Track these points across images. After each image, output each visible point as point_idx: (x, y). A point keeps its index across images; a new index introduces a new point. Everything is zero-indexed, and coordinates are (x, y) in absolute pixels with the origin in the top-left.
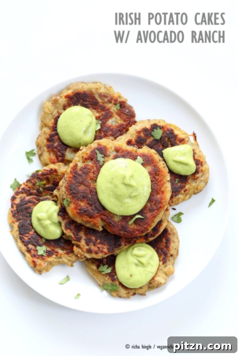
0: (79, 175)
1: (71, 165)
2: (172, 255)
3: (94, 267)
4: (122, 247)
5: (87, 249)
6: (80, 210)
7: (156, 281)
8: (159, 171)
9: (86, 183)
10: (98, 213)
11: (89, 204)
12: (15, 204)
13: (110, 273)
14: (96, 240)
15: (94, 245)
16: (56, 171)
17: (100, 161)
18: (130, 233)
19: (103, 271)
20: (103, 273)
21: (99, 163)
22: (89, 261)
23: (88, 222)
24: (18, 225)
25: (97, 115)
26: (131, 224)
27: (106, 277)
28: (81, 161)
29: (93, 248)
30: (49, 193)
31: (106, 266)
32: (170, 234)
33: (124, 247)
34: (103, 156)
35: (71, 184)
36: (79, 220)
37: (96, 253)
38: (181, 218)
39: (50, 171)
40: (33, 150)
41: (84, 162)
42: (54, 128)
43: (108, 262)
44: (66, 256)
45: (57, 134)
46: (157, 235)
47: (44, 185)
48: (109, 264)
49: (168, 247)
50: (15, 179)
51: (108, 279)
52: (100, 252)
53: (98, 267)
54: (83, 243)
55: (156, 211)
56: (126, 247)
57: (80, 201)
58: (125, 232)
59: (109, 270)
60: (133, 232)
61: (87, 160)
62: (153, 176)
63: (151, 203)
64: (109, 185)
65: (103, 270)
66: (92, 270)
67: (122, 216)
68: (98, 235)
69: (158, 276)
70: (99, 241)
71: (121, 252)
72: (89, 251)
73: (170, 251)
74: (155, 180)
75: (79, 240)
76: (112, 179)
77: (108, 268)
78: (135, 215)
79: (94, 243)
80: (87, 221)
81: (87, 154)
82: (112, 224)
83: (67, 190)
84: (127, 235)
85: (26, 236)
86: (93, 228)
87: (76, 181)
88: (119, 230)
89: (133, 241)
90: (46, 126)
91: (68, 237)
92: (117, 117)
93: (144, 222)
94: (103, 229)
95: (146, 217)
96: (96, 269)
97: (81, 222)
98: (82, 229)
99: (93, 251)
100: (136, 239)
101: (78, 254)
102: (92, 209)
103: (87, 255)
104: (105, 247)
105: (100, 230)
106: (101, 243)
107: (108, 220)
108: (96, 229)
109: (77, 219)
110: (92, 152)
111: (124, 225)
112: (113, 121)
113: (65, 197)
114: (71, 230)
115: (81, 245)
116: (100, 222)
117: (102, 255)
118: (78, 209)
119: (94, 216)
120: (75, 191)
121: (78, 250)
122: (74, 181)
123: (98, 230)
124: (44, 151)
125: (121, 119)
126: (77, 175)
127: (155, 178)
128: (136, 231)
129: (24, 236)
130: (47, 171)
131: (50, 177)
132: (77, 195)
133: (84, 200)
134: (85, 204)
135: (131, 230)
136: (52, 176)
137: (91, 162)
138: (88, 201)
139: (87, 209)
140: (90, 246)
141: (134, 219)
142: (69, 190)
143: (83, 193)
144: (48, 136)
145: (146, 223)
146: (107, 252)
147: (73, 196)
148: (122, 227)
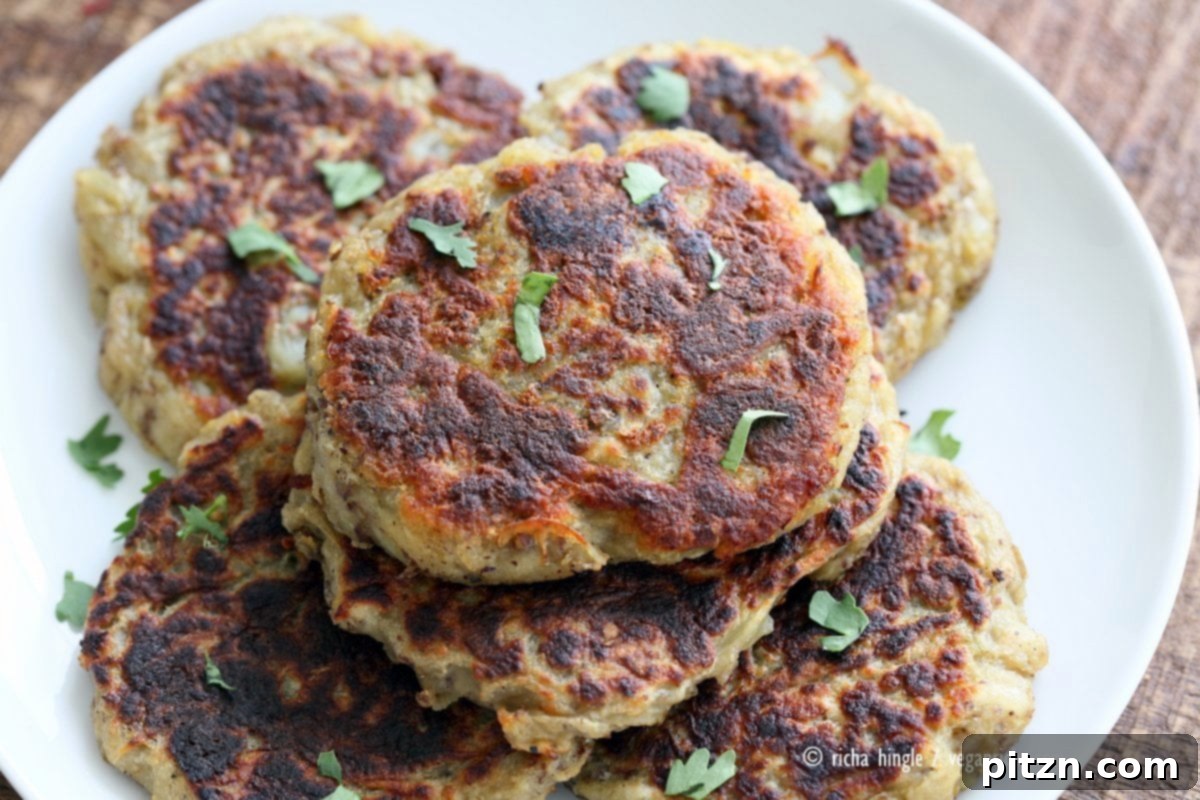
0: (377, 351)
2: (997, 577)
3: (644, 792)
5: (570, 690)
6: (453, 497)
8: (753, 199)
9: (431, 371)
10: (553, 478)
11: (484, 456)
12: (110, 662)
13: (738, 776)
14: (598, 631)
15: (598, 656)
16: (249, 426)
17: (451, 252)
18: (754, 513)
19: (697, 788)
20: (699, 796)
21: (455, 263)
22: (601, 781)
23: (518, 543)
24: (168, 749)
26: (740, 468)
28: (360, 297)
29: (595, 673)
31: (701, 755)
32: (938, 496)
33: (750, 618)
34: (457, 228)
35: (355, 402)
37: (625, 691)
38: (948, 435)
39: (222, 443)
40: (104, 422)
41: (372, 295)
43: (702, 735)
44: (476, 789)
46: (884, 504)
48: (708, 740)
49: (962, 546)
50: (69, 577)
52: (642, 683)
53: (660, 779)
54: (533, 665)
55: (832, 365)
58: (730, 514)
59: (726, 768)
60: (765, 504)
61: (386, 279)
62: (738, 226)
63: (792, 341)
65: (693, 783)
68: (595, 608)
70: (611, 630)
72: (587, 697)
73: (981, 560)
74: (755, 238)
75: (507, 662)
77: (711, 763)
79: (592, 644)
80: (512, 544)
81: (373, 253)
82: (646, 502)
83: (352, 435)
84: (744, 528)
85: (230, 781)
86: (559, 571)
87: (375, 379)
88: (694, 516)
89: (779, 574)
90: (119, 278)
91: (443, 684)
92: (444, 123)
93: (797, 436)
94: (607, 557)
95: (793, 406)
96: (654, 795)
97: (487, 558)
98: (503, 610)
99: (607, 689)
100: (789, 559)
101: (535, 741)
102: (515, 473)
103: (582, 722)
104: (660, 647)
105: (597, 567)
106: (626, 634)
107: (614, 493)
108: (572, 566)
109: (462, 547)
110: (392, 239)
111: (705, 486)
112: (434, 147)
113: (352, 477)
114: (447, 637)
115: (531, 688)
116: (581, 520)
117: (657, 694)
118: (439, 498)
119: (538, 497)
120: (393, 421)
121: (527, 725)
122: (368, 384)
123: (587, 566)
124: (155, 389)
125: (467, 123)
126: (366, 353)
127: (751, 230)
128: (776, 491)
129: (222, 783)
130: (209, 447)
131: (233, 468)
132: (407, 438)
133: (453, 450)
134: (465, 463)
135: (751, 496)
136: (242, 461)
137: (410, 281)
138: (479, 441)
139: (489, 481)
140: (581, 671)
141: (743, 431)
142: (359, 434)
143: (434, 417)
144: (149, 316)
145: (812, 437)
146: (676, 667)
147: (389, 451)
148: (703, 497)
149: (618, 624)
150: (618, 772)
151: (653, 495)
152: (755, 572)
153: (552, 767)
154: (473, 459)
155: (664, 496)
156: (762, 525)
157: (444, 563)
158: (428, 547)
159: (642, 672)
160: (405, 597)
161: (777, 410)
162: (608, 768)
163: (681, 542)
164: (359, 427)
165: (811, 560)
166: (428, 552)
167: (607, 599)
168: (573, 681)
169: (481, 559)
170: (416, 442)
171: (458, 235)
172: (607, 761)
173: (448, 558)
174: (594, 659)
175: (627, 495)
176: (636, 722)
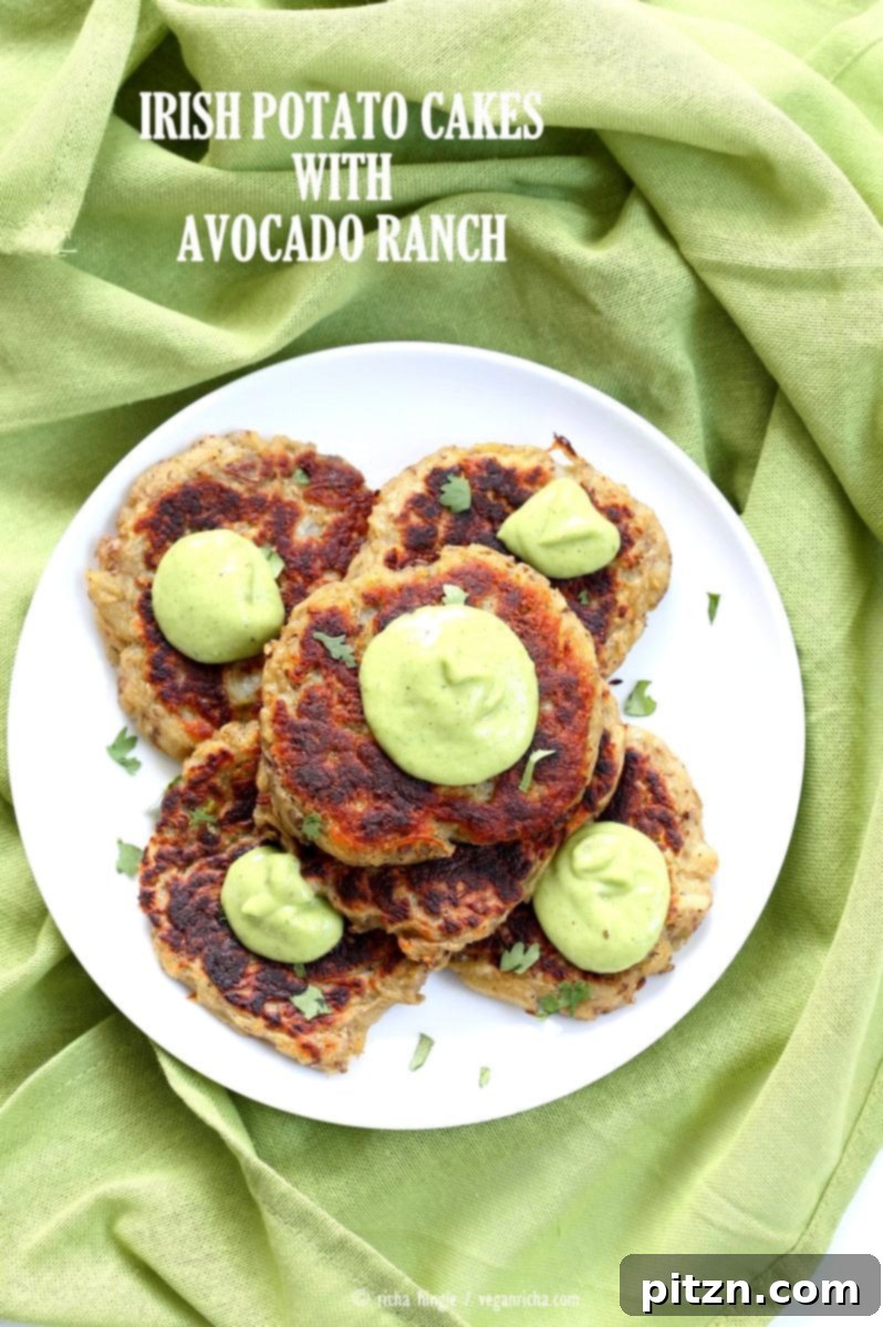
0: (305, 730)
1: (266, 713)
2: (686, 816)
3: (487, 969)
4: (534, 869)
5: (440, 928)
6: (363, 827)
7: (684, 911)
8: (524, 598)
9: (340, 742)
10: (418, 808)
11: (377, 797)
12: (159, 912)
13: (541, 959)
14: (452, 887)
15: (455, 904)
16: (225, 755)
17: (341, 658)
18: (540, 815)
19: (518, 967)
20: (520, 972)
21: (344, 664)
23: (403, 850)
24: (203, 969)
25: (254, 532)
26: (530, 789)
27: (534, 976)
28: (289, 688)
29: (455, 915)
30: (239, 830)
31: (519, 947)
32: (647, 759)
33: (541, 865)
34: (342, 638)
35: (296, 768)
36: (374, 858)
37: (472, 924)
38: (649, 697)
39: (208, 765)
41: (296, 686)
42: (155, 635)
43: (518, 933)
44: (389, 979)
45: (171, 649)
46: (615, 781)
47: (214, 812)
48: (522, 936)
49: (664, 798)
50: (120, 842)
51: (544, 980)
52: (482, 917)
53: (496, 961)
54: (418, 915)
55: (580, 712)
56: (547, 863)
57: (349, 802)
58: (525, 819)
59: (534, 954)
60: (546, 809)
61: (302, 675)
62: (515, 620)
63: (553, 697)
64: (409, 712)
65: (516, 964)
66: (484, 979)
67: (490, 781)
68: (450, 873)
69: (682, 894)
70: (461, 887)
71: (539, 883)
72: (450, 930)
73: (676, 807)
74: (527, 627)
75: (402, 913)
76: (408, 688)
77: (526, 950)
78: (525, 758)
79: (449, 898)
80: (399, 850)
81: (292, 657)
82: (476, 818)
83: (295, 789)
84: (535, 823)
85: (244, 987)
86: (427, 858)
87: (306, 751)
88: (505, 823)
90: (125, 643)
91: (364, 922)
92: (316, 508)
93: (563, 764)
94: (455, 847)
95: (559, 745)
96: (493, 971)
97: (385, 858)
98: (394, 880)
99: (461, 925)
100: (562, 825)
101: (422, 956)
102: (397, 808)
103: (448, 944)
104: (489, 893)
105: (449, 854)
106: (469, 890)
107: (456, 814)
108: (435, 856)
109: (370, 854)
110: (304, 645)
111: (510, 803)
112: (310, 528)
113: (299, 815)
114: (364, 898)
115: (416, 927)
116: (441, 829)
117: (490, 921)
118: (354, 828)
119: (412, 821)
120: (320, 780)
121: (416, 947)
122: (302, 754)
123: (443, 855)
124: (158, 716)
125: (330, 506)
126: (298, 732)
127: (524, 622)
129: (239, 989)
130: (201, 767)
131: (217, 781)
132: (331, 791)
133: (358, 795)
134: (366, 803)
135: (539, 805)
136: (223, 775)
137: (318, 674)
138: (373, 788)
139: (382, 814)
140: (446, 915)
141: (530, 769)
142: (301, 789)
143: (345, 773)
144: (147, 669)
145: (572, 763)
146: (500, 905)
147: (321, 800)
148: (508, 810)
149: (464, 881)
150: (471, 956)
151: (480, 813)
152: (542, 835)
154: (371, 800)
155: (486, 813)
159: (481, 911)
161: (549, 748)
163: (498, 838)
164: (300, 784)
167: (456, 865)
168: (442, 921)
170: (335, 792)
171: (343, 643)
174: (452, 907)
175: (464, 814)
176: (479, 938)
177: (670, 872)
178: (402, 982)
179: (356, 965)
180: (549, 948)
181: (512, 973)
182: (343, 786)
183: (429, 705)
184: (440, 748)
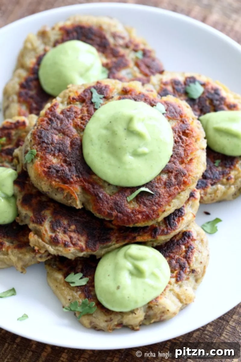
0: (58, 118)
2: (193, 271)
3: (60, 276)
4: (110, 244)
5: (51, 237)
6: (49, 168)
7: (160, 304)
8: (188, 130)
9: (67, 131)
10: (79, 177)
11: (65, 161)
13: (85, 286)
14: (69, 225)
15: (65, 232)
17: (95, 103)
18: (127, 216)
19: (73, 283)
20: (72, 285)
21: (94, 106)
22: (52, 267)
23: (59, 190)
26: (130, 202)
27: (77, 292)
28: (66, 102)
29: (61, 236)
30: (7, 160)
31: (80, 275)
33: (114, 244)
34: (102, 96)
35: (42, 129)
36: (44, 186)
37: (65, 245)
38: (216, 227)
39: (15, 124)
41: (69, 103)
42: (35, 72)
44: (16, 251)
45: (37, 79)
46: (173, 234)
47: (3, 145)
48: (85, 272)
49: (189, 258)
51: (80, 296)
52: (72, 245)
53: (66, 275)
54: (47, 225)
55: (177, 187)
56: (117, 245)
57: (52, 156)
58: (120, 212)
59: (84, 282)
60: (132, 215)
61: (75, 101)
62: (178, 135)
63: (170, 174)
64: (104, 132)
65: (73, 281)
66: (56, 280)
67: (117, 186)
68: (73, 219)
69: (165, 297)
70: (73, 227)
71: (108, 253)
72: (54, 241)
73: (191, 265)
74: (180, 141)
75: (40, 222)
76: (110, 122)
77: (81, 278)
78: (139, 187)
79: (65, 228)
80: (57, 189)
81: (77, 92)
82: (99, 197)
83: (35, 137)
84: (122, 218)
86: (67, 203)
87: (51, 126)
88: (110, 208)
89: (130, 238)
90: (23, 66)
91: (23, 218)
92: (136, 69)
93: (153, 201)
94: (82, 207)
95: (157, 192)
96: (61, 278)
97: (49, 189)
98: (49, 206)
99: (61, 242)
100: (136, 234)
101: (35, 245)
102: (70, 170)
103: (49, 247)
104: (83, 239)
105: (77, 208)
107: (92, 190)
108: (71, 204)
109: (43, 183)
110: (85, 91)
111: (118, 201)
112: (128, 74)
113: (29, 149)
114: (30, 206)
115: (42, 231)
116: (81, 192)
117: (74, 251)
118: (46, 166)
119: (72, 180)
120: (48, 139)
121: (35, 240)
122: (49, 126)
123: (75, 206)
124: (13, 101)
125: (142, 72)
126: (54, 117)
127: (181, 139)
128: (138, 213)
130: (11, 123)
131: (13, 132)
132: (48, 146)
133: (58, 155)
134: (59, 161)
135: (130, 211)
136: (17, 131)
137: (81, 105)
138: (66, 157)
139: (61, 168)
140: (57, 233)
141: (137, 192)
142: (37, 138)
143: (60, 144)
144: (23, 81)
145: (157, 203)
146: (84, 247)
147: (41, 147)
148: (116, 204)
149: (76, 226)
150: (58, 267)
151: (102, 196)
152: (124, 233)
153: (38, 256)
154: (62, 161)
155: (105, 198)
156: (128, 220)
157: (38, 184)
158: (35, 178)
159: (73, 242)
160: (28, 190)
161: (152, 191)
162: (56, 265)
163: (103, 213)
164: (38, 136)
165: (142, 238)
166: (35, 179)
167: (78, 218)
168: (53, 235)
169: (47, 189)
170: (50, 148)
171: (101, 98)
172: (57, 263)
173: (39, 184)
174: (63, 232)
175: (95, 192)
176: (65, 256)
177: (167, 287)
178: (20, 255)
179: (8, 237)
180: (91, 284)
181: (68, 284)
182: (55, 148)
183: (114, 133)
184: (105, 155)
